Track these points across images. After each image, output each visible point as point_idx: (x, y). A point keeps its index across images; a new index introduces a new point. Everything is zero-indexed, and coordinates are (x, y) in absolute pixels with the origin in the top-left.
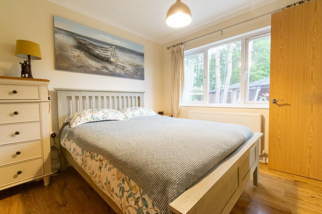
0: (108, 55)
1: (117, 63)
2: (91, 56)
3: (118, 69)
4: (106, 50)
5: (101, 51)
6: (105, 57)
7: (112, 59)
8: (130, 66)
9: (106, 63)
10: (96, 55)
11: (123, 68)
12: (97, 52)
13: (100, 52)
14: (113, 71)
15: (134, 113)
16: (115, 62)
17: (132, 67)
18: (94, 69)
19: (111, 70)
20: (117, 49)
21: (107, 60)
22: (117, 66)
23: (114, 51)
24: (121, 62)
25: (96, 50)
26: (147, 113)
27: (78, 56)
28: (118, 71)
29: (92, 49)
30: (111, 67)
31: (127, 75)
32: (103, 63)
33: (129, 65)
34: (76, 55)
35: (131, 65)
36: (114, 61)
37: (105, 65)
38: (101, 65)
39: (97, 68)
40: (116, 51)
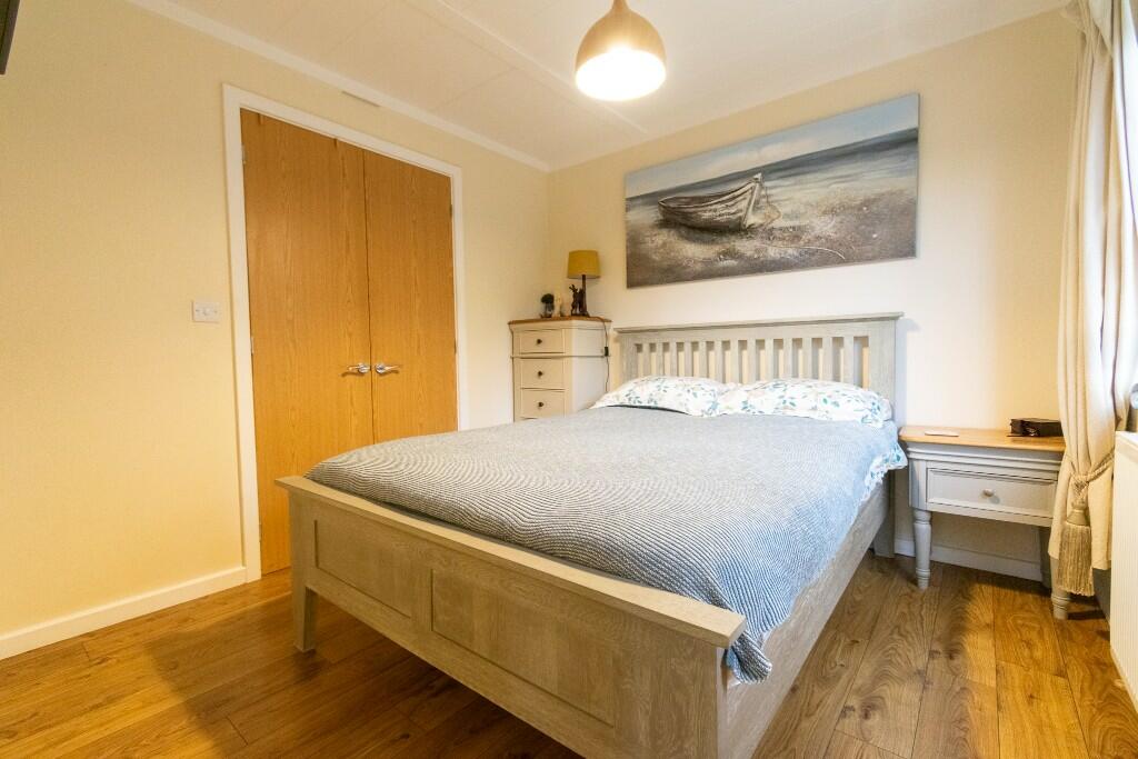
0: (741, 211)
1: (770, 226)
2: (692, 233)
3: (775, 243)
4: (734, 198)
5: (719, 206)
6: (729, 221)
7: (752, 220)
8: (827, 218)
9: (733, 238)
10: (703, 225)
11: (795, 234)
12: (706, 215)
13: (715, 211)
14: (756, 256)
15: (752, 401)
16: (762, 225)
17: (838, 219)
18: (699, 267)
19: (749, 254)
20: (774, 176)
21: (737, 229)
22: (770, 234)
23: (762, 187)
24: (787, 216)
25: (705, 211)
26: (814, 409)
27: (664, 244)
28: (773, 252)
29: (695, 212)
30: (745, 246)
31: (813, 254)
32: (725, 239)
33: (825, 213)
34: (660, 242)
35: (832, 211)
36: (761, 222)
37: (728, 246)
38: (717, 248)
39: (707, 262)
40: (767, 184)
